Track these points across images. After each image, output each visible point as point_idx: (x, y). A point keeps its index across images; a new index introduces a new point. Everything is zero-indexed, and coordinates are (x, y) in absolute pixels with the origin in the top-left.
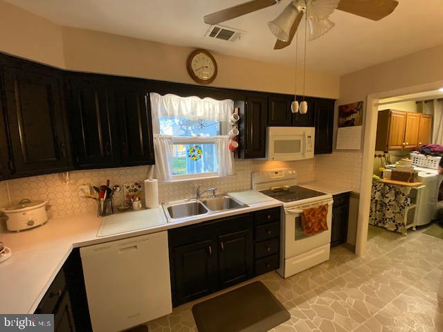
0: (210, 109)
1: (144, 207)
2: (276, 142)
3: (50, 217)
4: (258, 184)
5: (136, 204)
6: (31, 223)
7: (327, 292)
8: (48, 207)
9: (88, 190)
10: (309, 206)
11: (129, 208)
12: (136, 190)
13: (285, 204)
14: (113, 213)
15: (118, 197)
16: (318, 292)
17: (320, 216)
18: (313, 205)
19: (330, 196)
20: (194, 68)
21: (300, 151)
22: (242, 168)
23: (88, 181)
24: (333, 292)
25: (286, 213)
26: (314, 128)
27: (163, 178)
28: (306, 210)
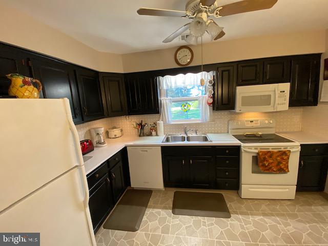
0: (194, 79)
1: (157, 135)
2: (243, 98)
3: (122, 135)
4: (233, 129)
5: (154, 133)
6: (115, 136)
7: (273, 217)
8: (122, 130)
9: (135, 125)
10: (269, 149)
11: (150, 135)
12: (154, 127)
13: (242, 144)
14: (144, 136)
15: (147, 129)
16: (264, 215)
17: (279, 158)
18: (272, 149)
19: (298, 144)
20: (178, 58)
21: (270, 104)
22: (219, 117)
23: (135, 120)
24: (278, 219)
25: (243, 151)
26: (289, 83)
27: (166, 121)
28: (261, 151)
